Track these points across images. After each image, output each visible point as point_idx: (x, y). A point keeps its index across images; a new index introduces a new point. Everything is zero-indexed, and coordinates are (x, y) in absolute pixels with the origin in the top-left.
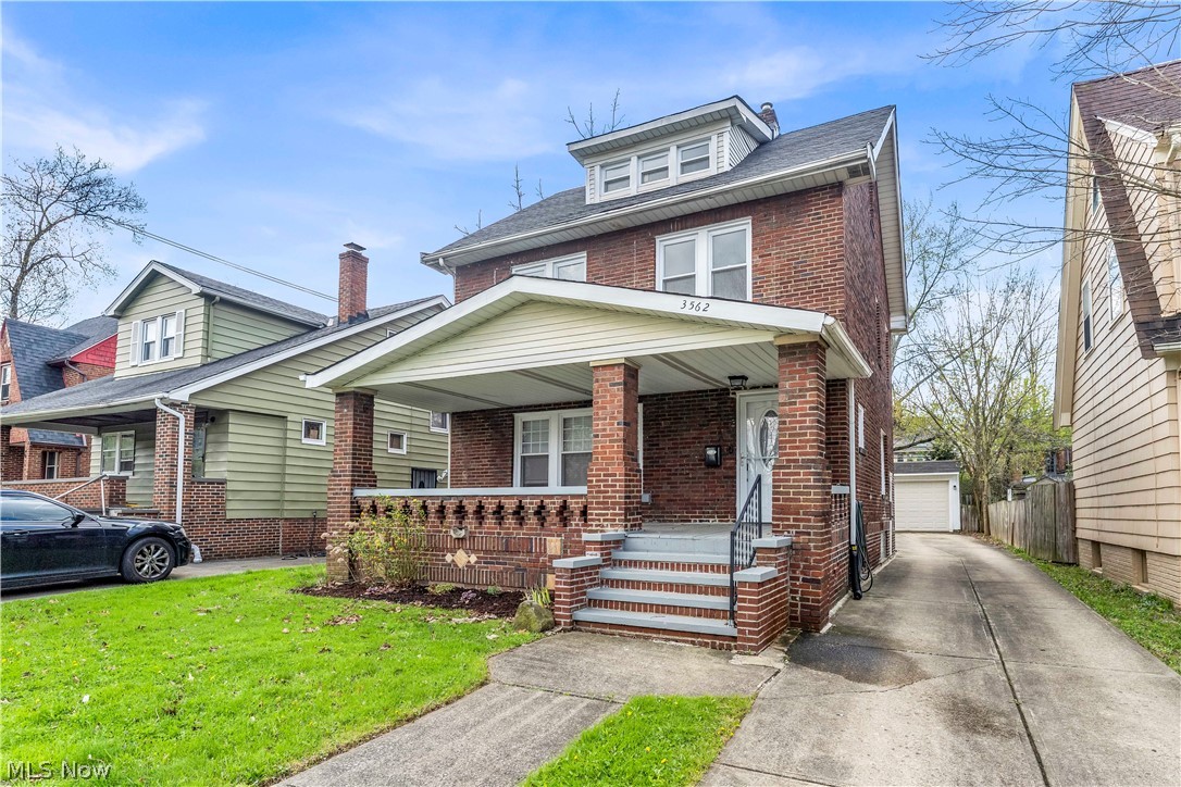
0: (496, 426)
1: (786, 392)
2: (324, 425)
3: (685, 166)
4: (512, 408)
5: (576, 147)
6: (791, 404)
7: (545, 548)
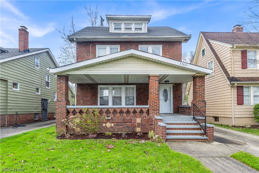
0: (92, 88)
1: (198, 86)
2: (19, 84)
3: (136, 29)
4: (97, 84)
5: (108, 16)
6: (199, 88)
7: (136, 121)
